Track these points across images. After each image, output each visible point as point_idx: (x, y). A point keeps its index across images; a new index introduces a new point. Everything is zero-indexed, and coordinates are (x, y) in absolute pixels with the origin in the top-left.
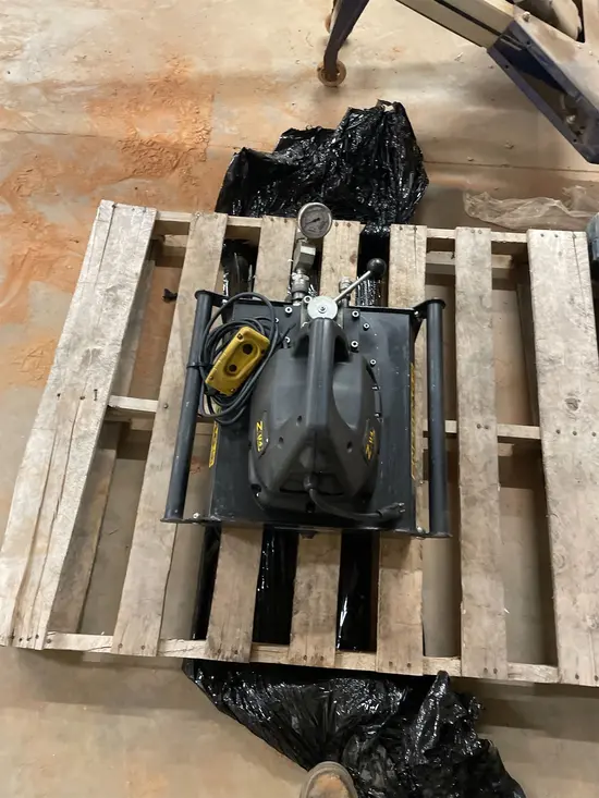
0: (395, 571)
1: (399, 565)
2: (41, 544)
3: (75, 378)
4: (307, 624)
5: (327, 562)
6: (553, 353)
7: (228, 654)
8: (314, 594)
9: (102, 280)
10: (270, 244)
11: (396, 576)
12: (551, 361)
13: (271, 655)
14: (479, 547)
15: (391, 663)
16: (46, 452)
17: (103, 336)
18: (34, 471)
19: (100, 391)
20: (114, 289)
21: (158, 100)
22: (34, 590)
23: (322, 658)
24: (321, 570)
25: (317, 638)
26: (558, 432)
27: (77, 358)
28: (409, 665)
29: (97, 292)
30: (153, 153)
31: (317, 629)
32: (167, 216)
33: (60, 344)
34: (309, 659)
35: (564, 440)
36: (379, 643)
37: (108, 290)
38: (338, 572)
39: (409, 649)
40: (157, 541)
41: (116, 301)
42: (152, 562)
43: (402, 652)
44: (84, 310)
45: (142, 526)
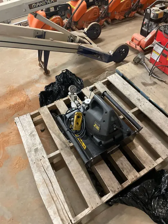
0: (135, 149)
1: (134, 147)
2: (55, 199)
3: (36, 157)
4: (128, 172)
5: (121, 157)
6: (128, 94)
7: (117, 190)
8: (124, 165)
9: (27, 133)
10: (60, 106)
11: (136, 149)
13: (126, 184)
14: (146, 134)
15: (150, 167)
17: (36, 144)
18: (41, 183)
19: (44, 156)
20: (31, 133)
21: (11, 96)
22: (61, 210)
23: (136, 176)
24: (121, 159)
25: (132, 173)
26: (141, 106)
27: (33, 152)
28: (153, 165)
29: (28, 136)
30: (17, 106)
31: (130, 171)
32: (32, 113)
33: (27, 152)
34: (134, 178)
35: (143, 106)
36: (144, 165)
37: (30, 135)
38: (125, 157)
39: (150, 161)
40: (82, 178)
41: (33, 135)
42: (84, 184)
43: (150, 163)
45: (76, 178)
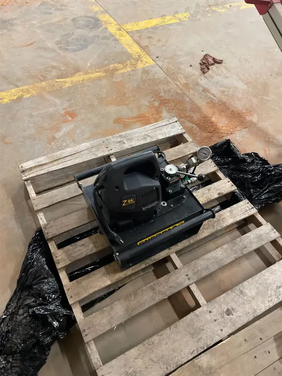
0: (106, 273)
1: (108, 273)
2: (55, 163)
3: (112, 143)
4: (68, 251)
5: (95, 246)
7: (46, 231)
8: (81, 248)
9: (149, 132)
11: (104, 274)
12: (241, 292)
13: (52, 246)
14: (135, 302)
15: (69, 289)
16: (84, 148)
17: (131, 142)
19: (112, 150)
20: (148, 136)
23: (59, 263)
24: (91, 246)
25: (65, 258)
26: (210, 312)
27: (119, 140)
28: (71, 297)
29: (144, 133)
31: (69, 256)
32: (186, 136)
33: (120, 134)
34: (57, 258)
35: (208, 316)
36: (74, 281)
38: (94, 252)
39: (78, 294)
41: (145, 139)
42: (65, 193)
43: (75, 291)
44: (135, 133)
